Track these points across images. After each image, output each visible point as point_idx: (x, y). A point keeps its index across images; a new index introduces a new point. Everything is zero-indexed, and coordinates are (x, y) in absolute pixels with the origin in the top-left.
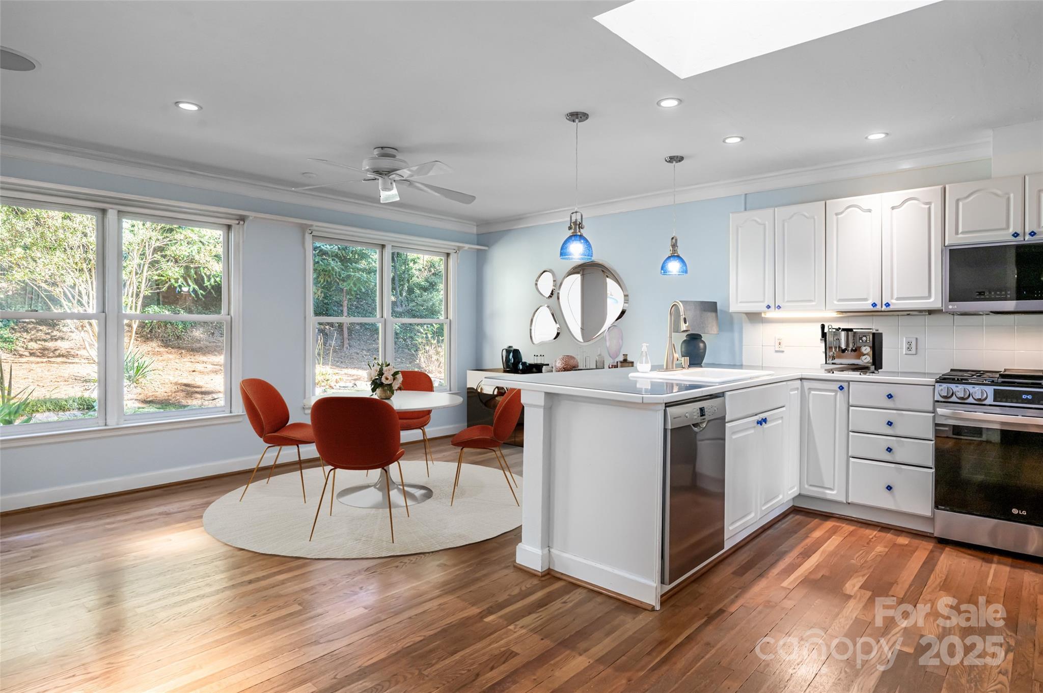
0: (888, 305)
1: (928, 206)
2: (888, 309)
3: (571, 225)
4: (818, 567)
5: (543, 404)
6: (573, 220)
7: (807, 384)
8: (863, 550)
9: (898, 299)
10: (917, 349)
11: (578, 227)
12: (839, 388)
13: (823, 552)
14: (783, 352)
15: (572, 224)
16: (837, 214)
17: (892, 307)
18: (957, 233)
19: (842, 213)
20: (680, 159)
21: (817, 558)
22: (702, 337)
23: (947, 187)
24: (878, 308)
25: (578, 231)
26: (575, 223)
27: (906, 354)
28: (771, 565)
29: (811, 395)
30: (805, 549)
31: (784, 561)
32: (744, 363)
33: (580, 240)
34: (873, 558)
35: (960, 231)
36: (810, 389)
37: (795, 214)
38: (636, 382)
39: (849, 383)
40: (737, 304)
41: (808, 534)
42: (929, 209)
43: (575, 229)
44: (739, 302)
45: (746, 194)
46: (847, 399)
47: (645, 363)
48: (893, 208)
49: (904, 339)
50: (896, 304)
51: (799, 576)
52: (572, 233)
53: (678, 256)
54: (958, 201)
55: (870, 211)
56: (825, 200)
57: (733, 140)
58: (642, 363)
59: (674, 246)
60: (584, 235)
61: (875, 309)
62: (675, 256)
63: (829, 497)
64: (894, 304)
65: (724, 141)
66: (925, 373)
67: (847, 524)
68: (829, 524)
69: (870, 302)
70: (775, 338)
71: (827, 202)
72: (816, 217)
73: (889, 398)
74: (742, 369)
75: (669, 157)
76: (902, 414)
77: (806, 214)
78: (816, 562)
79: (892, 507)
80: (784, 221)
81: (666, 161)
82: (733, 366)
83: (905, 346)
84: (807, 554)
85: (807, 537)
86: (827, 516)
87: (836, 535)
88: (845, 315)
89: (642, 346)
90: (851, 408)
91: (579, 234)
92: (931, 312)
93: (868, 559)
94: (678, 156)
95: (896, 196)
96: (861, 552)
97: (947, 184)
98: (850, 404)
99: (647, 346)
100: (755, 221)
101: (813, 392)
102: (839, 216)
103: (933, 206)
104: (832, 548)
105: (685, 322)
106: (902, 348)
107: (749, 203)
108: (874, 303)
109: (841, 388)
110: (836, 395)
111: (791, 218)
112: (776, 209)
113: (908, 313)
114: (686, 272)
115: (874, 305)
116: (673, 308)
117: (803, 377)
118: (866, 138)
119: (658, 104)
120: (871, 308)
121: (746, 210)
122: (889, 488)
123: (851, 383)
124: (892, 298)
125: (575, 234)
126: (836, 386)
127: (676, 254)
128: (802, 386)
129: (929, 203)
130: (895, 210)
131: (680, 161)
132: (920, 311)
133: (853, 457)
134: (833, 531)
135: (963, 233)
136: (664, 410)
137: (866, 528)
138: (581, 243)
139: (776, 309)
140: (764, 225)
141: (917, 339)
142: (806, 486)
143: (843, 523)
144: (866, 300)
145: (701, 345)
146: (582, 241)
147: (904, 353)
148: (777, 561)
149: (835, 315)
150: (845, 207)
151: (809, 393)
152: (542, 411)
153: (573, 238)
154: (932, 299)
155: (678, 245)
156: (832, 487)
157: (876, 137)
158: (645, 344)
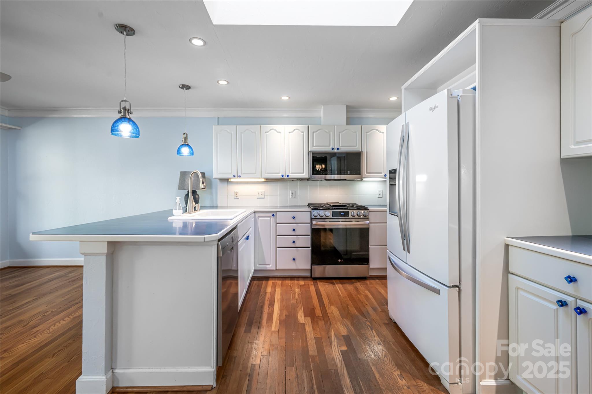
0: (288, 176)
1: (302, 133)
2: (288, 178)
3: (120, 110)
4: (281, 310)
5: (105, 251)
6: (123, 106)
7: (257, 215)
8: (291, 293)
9: (292, 173)
10: (295, 195)
11: (127, 112)
12: (272, 215)
13: (278, 300)
14: (238, 198)
15: (122, 109)
16: (266, 132)
17: (289, 177)
18: (313, 146)
19: (268, 132)
20: (188, 88)
21: (277, 305)
22: (197, 192)
23: (309, 126)
24: (284, 177)
25: (127, 115)
26: (125, 109)
27: (291, 198)
28: (260, 318)
29: (259, 220)
30: (269, 301)
31: (265, 312)
32: (218, 205)
33: (129, 122)
34: (298, 296)
35: (314, 145)
36: (259, 217)
37: (247, 130)
38: (172, 223)
39: (276, 213)
40: (216, 175)
41: (265, 291)
42: (303, 134)
43: (125, 113)
44: (218, 173)
45: (218, 117)
46: (275, 220)
47: (179, 209)
48: (289, 132)
49: (290, 191)
50: (292, 176)
51: (276, 320)
52: (122, 116)
53: (188, 145)
54: (313, 132)
55: (280, 132)
56: (261, 125)
57: (223, 83)
58: (177, 209)
59: (186, 138)
60: (132, 119)
61: (283, 178)
62: (185, 144)
63: (268, 269)
64: (290, 175)
65: (218, 82)
66: (298, 206)
67: (277, 280)
68: (270, 282)
69: (281, 174)
70: (234, 192)
71: (262, 126)
72: (257, 133)
73: (294, 218)
74: (217, 209)
75: (182, 85)
76: (299, 225)
77: (252, 131)
78: (278, 308)
79: (295, 268)
80: (241, 133)
81: (180, 87)
82: (212, 207)
83: (291, 194)
84: (272, 304)
85: (266, 293)
86: (267, 278)
87: (277, 287)
88: (267, 180)
89: (177, 199)
90: (277, 224)
91: (128, 117)
92: (302, 179)
93: (297, 298)
94: (187, 85)
95: (291, 127)
96: (292, 295)
97: (310, 125)
98: (277, 223)
99: (179, 199)
100: (227, 131)
101: (260, 218)
102: (267, 133)
103: (304, 133)
104: (279, 297)
105: (203, 183)
106: (289, 195)
107: (220, 121)
108: (283, 175)
109: (273, 215)
110: (271, 219)
111: (244, 132)
112: (237, 126)
113: (293, 180)
114: (193, 154)
115: (283, 176)
116: (193, 174)
117: (256, 211)
118: (281, 98)
119: (190, 40)
120: (281, 177)
121: (218, 124)
122: (294, 259)
123: (277, 212)
124: (289, 173)
125: (124, 117)
126: (271, 214)
127: (186, 143)
128: (255, 215)
129: (303, 132)
130: (290, 134)
131: (188, 89)
132: (298, 179)
133: (278, 248)
134: (274, 286)
135: (315, 146)
136: (218, 244)
137: (285, 280)
138: (130, 124)
139: (238, 177)
140: (231, 134)
141: (295, 191)
142: (258, 265)
143: (275, 280)
144: (279, 173)
145: (197, 196)
146: (131, 123)
147: (290, 197)
148: (262, 313)
149: (263, 180)
150: (270, 129)
151: (258, 219)
152: (104, 257)
153: (123, 120)
154: (304, 174)
155: (188, 138)
156: (269, 264)
157: (285, 98)
158: (178, 197)
